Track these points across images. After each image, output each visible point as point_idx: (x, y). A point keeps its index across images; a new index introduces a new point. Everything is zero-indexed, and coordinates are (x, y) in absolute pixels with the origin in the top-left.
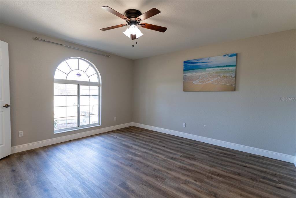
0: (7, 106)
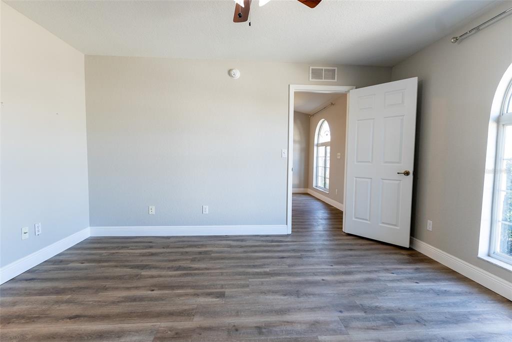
0: (407, 174)
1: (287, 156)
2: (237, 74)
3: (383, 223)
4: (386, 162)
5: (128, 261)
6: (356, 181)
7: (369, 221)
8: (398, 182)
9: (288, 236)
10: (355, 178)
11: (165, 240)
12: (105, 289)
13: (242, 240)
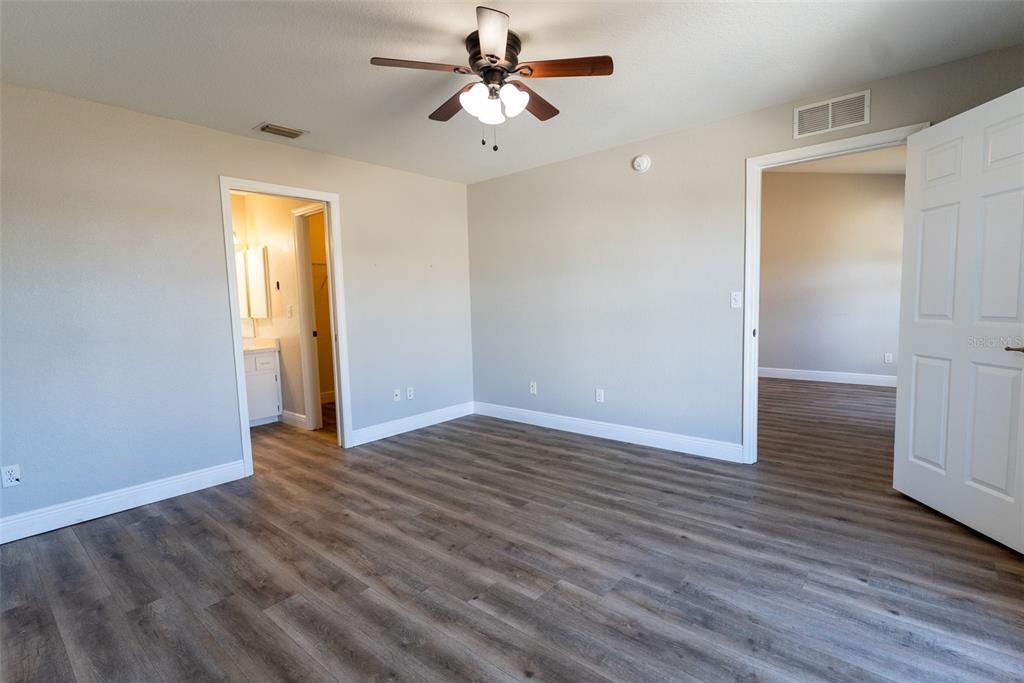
1: (741, 305)
2: (645, 163)
3: (974, 480)
4: (985, 318)
5: (477, 446)
6: (918, 364)
7: (945, 469)
8: (1013, 373)
9: (744, 466)
10: (915, 357)
11: (541, 432)
12: (432, 465)
13: (645, 455)
